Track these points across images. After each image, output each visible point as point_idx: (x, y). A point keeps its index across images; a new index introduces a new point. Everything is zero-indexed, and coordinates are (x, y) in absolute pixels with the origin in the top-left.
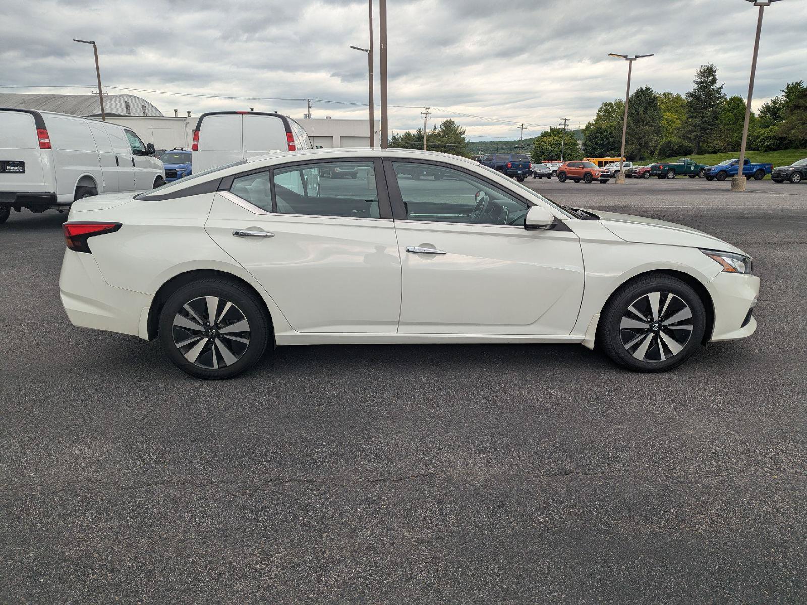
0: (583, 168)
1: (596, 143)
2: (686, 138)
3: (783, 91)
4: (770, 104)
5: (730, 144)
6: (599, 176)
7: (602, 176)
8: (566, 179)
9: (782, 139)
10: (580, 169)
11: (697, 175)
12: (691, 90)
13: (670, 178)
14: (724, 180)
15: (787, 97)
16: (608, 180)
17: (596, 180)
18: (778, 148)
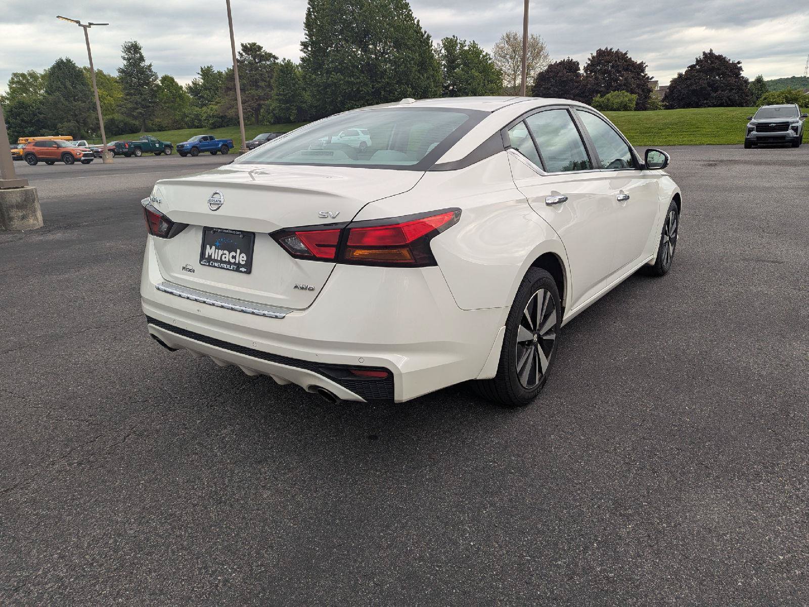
0: (58, 147)
1: (23, 120)
2: (129, 115)
3: (198, 74)
4: (191, 84)
5: (175, 122)
6: (81, 155)
7: (85, 155)
8: (37, 161)
9: (223, 117)
10: (54, 148)
11: (164, 151)
12: (122, 66)
13: (139, 156)
14: (197, 156)
15: (204, 79)
16: (92, 160)
17: (79, 160)
18: (220, 126)
